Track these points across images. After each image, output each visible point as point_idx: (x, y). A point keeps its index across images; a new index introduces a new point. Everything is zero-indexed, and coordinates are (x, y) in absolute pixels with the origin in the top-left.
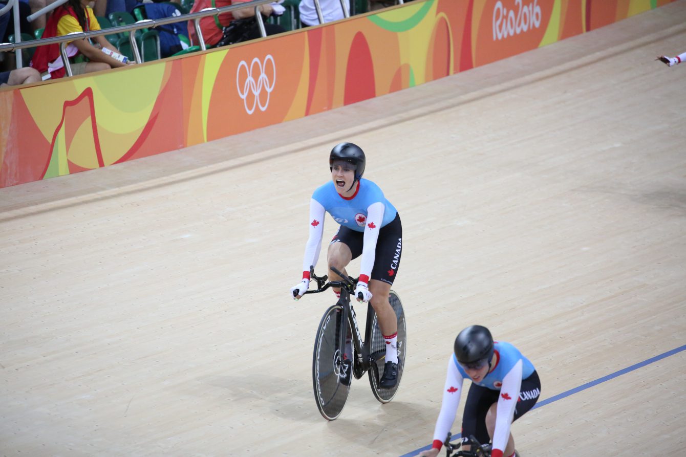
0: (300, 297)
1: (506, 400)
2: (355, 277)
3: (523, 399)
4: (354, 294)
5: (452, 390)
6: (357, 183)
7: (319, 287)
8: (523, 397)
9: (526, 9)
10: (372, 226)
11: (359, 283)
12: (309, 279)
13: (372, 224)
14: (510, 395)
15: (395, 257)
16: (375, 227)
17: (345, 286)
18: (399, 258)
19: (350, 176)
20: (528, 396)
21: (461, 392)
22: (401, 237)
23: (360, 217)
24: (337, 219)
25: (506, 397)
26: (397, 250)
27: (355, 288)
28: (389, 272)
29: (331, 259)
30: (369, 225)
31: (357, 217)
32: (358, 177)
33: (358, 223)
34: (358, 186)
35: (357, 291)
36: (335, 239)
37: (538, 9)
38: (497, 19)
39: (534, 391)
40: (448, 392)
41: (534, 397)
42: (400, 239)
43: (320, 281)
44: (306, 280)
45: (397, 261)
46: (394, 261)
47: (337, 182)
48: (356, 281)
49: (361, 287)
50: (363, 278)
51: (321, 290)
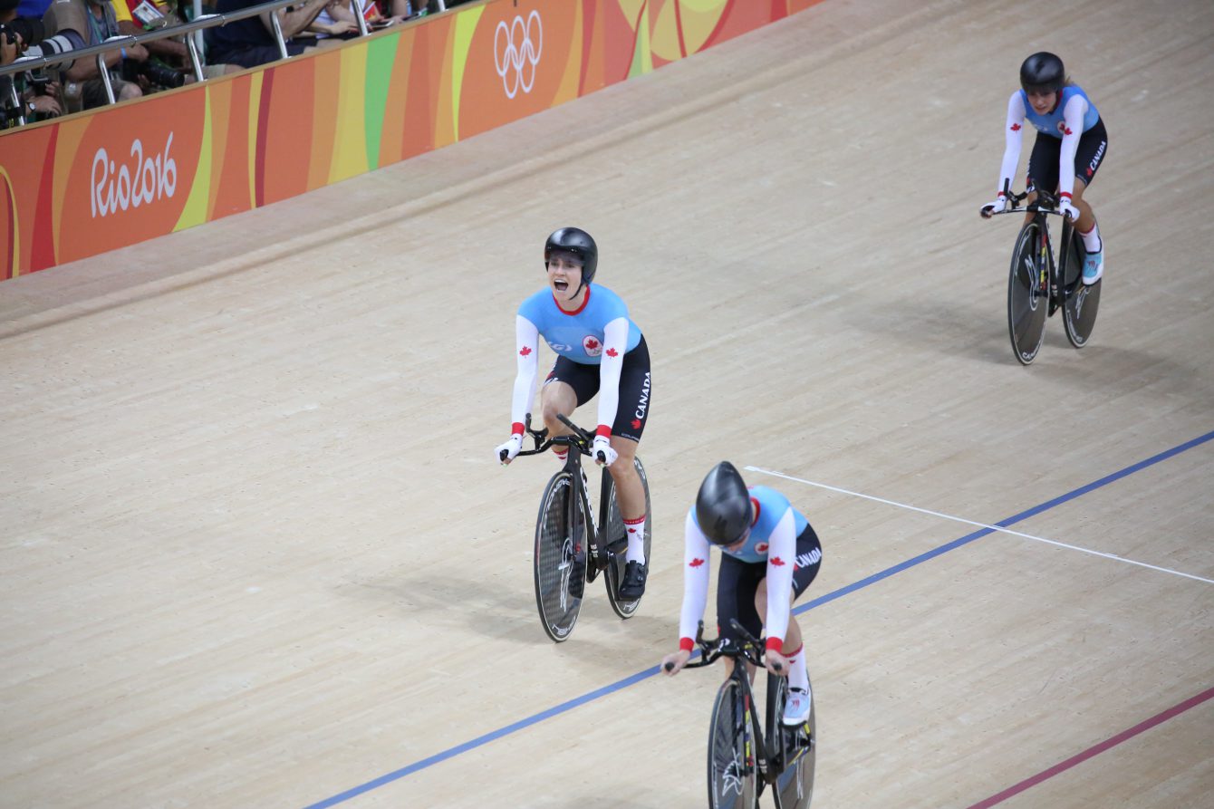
0: (510, 461)
1: (778, 567)
2: (590, 429)
3: (802, 566)
4: (591, 455)
5: (696, 563)
6: (584, 289)
7: (537, 446)
8: (801, 562)
9: (149, 164)
10: (612, 353)
11: (597, 437)
12: (522, 434)
13: (613, 350)
14: (782, 559)
15: (642, 401)
16: (616, 354)
17: (576, 444)
18: (648, 402)
19: (575, 274)
20: (807, 560)
21: (709, 564)
22: (649, 371)
23: (591, 342)
24: (555, 346)
25: (777, 562)
26: (644, 391)
27: (592, 446)
28: (633, 423)
29: (547, 407)
30: (608, 352)
31: (586, 342)
32: (586, 279)
33: (588, 350)
34: (588, 294)
35: (594, 451)
36: (551, 377)
37: (170, 165)
38: (98, 180)
39: (813, 552)
40: (691, 568)
41: (815, 561)
42: (647, 374)
43: (539, 436)
44: (518, 435)
45: (644, 407)
46: (639, 407)
47: (557, 284)
48: (592, 436)
49: (601, 443)
50: (602, 430)
51: (539, 449)
